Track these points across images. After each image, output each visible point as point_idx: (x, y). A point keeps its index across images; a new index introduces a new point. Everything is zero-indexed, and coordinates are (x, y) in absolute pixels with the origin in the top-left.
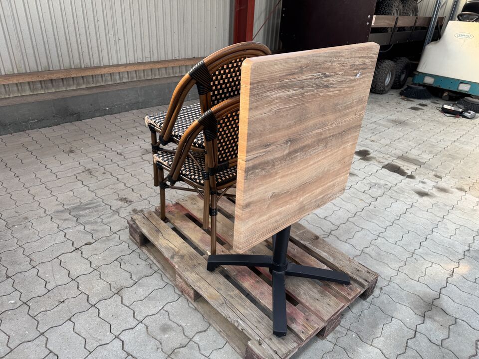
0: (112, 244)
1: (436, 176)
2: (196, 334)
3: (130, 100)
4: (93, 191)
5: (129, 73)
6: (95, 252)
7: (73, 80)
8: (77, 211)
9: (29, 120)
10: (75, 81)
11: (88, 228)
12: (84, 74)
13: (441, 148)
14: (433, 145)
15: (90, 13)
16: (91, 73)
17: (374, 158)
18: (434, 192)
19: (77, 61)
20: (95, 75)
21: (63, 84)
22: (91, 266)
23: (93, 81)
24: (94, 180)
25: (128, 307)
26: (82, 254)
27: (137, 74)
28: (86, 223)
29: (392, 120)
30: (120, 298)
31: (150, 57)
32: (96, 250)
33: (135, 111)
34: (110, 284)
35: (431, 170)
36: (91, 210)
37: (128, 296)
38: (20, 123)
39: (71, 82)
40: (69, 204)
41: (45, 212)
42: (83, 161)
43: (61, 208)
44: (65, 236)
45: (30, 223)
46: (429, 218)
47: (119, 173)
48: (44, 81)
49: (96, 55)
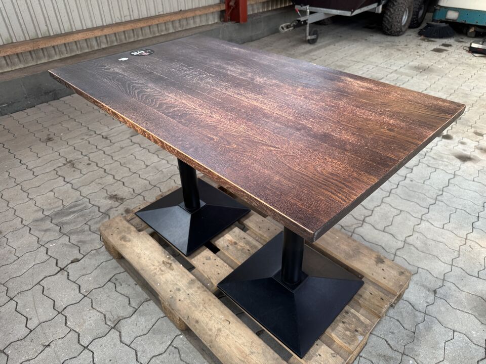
0: (103, 259)
1: (476, 133)
4: (76, 189)
5: (108, 36)
6: (84, 272)
7: (43, 52)
10: (45, 53)
11: (74, 238)
12: (54, 44)
13: (476, 97)
14: (467, 94)
18: (477, 154)
20: (68, 43)
21: (32, 57)
22: (80, 292)
23: (67, 50)
24: (77, 174)
25: (129, 346)
26: (68, 275)
27: (117, 37)
29: (415, 67)
30: (118, 333)
32: (84, 268)
34: (105, 315)
35: (469, 126)
36: (76, 215)
37: (128, 330)
39: (41, 54)
40: (49, 210)
41: (22, 222)
42: (64, 150)
43: (40, 215)
44: (47, 253)
45: (5, 239)
46: (477, 189)
47: (106, 163)
48: (8, 56)
49: (65, 19)
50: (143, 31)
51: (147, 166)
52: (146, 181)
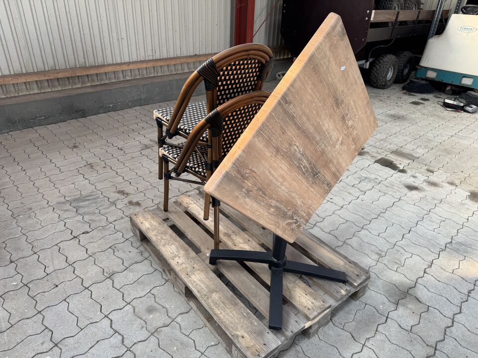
0: (107, 233)
1: (428, 170)
2: (179, 315)
3: (133, 97)
4: (93, 184)
5: (132, 71)
6: (91, 240)
7: (79, 79)
8: (77, 203)
9: (37, 117)
10: (80, 80)
11: (87, 218)
12: (88, 73)
13: (437, 142)
14: (430, 140)
15: (93, 13)
16: (96, 72)
17: (368, 153)
18: (424, 186)
19: (82, 60)
20: (100, 74)
21: (69, 82)
22: (86, 253)
23: (97, 79)
24: (95, 174)
25: (118, 290)
26: (79, 242)
27: (140, 71)
28: (84, 214)
29: (391, 115)
30: (112, 281)
31: (153, 56)
32: (92, 238)
33: (137, 108)
34: (103, 269)
35: (424, 164)
36: (90, 202)
37: (119, 280)
38: (29, 120)
39: (77, 81)
40: (70, 197)
41: (48, 203)
42: (86, 155)
43: (62, 199)
44: (65, 226)
45: (33, 213)
46: (416, 211)
47: (119, 167)
48: (51, 79)
49: (100, 54)
50: (162, 69)
51: (151, 172)
52: (148, 183)
